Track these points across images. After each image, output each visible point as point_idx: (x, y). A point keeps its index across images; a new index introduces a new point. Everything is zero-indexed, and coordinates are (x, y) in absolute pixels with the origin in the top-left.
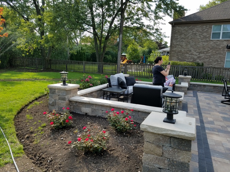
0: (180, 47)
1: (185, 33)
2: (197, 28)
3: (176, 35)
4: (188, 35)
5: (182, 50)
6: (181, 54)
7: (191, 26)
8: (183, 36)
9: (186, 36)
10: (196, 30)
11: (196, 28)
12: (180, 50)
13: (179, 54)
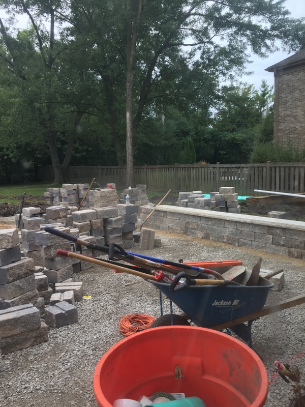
0: (293, 119)
1: (301, 87)
3: (283, 95)
5: (297, 127)
6: (295, 135)
8: (297, 94)
12: (293, 126)
13: (291, 136)
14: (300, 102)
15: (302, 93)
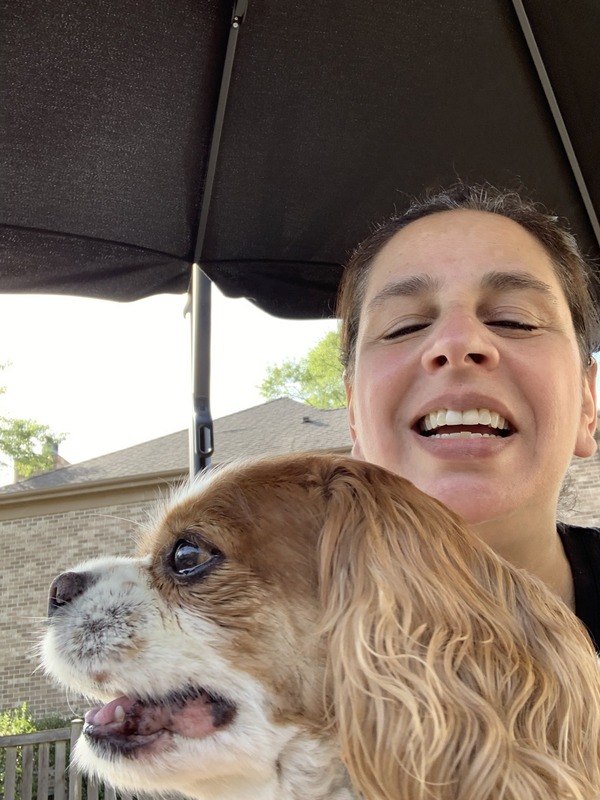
0: (16, 636)
1: (42, 555)
2: (99, 523)
4: (57, 565)
5: (29, 657)
6: (24, 680)
7: (71, 515)
8: (29, 571)
9: (47, 572)
10: (98, 532)
11: (93, 524)
12: (18, 654)
13: (10, 682)
14: (36, 590)
15: (43, 568)
